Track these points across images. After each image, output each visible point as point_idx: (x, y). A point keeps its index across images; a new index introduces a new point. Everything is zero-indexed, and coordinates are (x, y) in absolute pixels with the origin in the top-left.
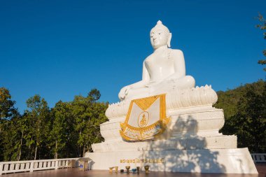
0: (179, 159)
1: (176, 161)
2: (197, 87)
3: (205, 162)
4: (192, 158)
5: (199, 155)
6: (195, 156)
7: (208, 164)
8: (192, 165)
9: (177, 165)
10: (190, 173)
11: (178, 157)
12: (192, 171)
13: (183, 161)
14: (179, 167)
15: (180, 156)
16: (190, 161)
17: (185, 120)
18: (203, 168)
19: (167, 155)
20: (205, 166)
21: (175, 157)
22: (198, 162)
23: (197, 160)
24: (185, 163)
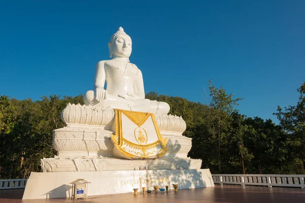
0: (180, 179)
1: (178, 180)
2: (170, 114)
3: (196, 180)
4: (189, 177)
5: (192, 175)
6: (190, 176)
7: (198, 182)
8: (189, 183)
9: (180, 184)
10: (189, 189)
11: (179, 176)
12: (190, 188)
13: (183, 180)
14: (181, 185)
15: (180, 175)
16: (188, 180)
17: (174, 144)
18: (196, 185)
19: (170, 175)
20: (197, 183)
21: (177, 177)
22: (192, 180)
23: (192, 178)
24: (185, 182)
